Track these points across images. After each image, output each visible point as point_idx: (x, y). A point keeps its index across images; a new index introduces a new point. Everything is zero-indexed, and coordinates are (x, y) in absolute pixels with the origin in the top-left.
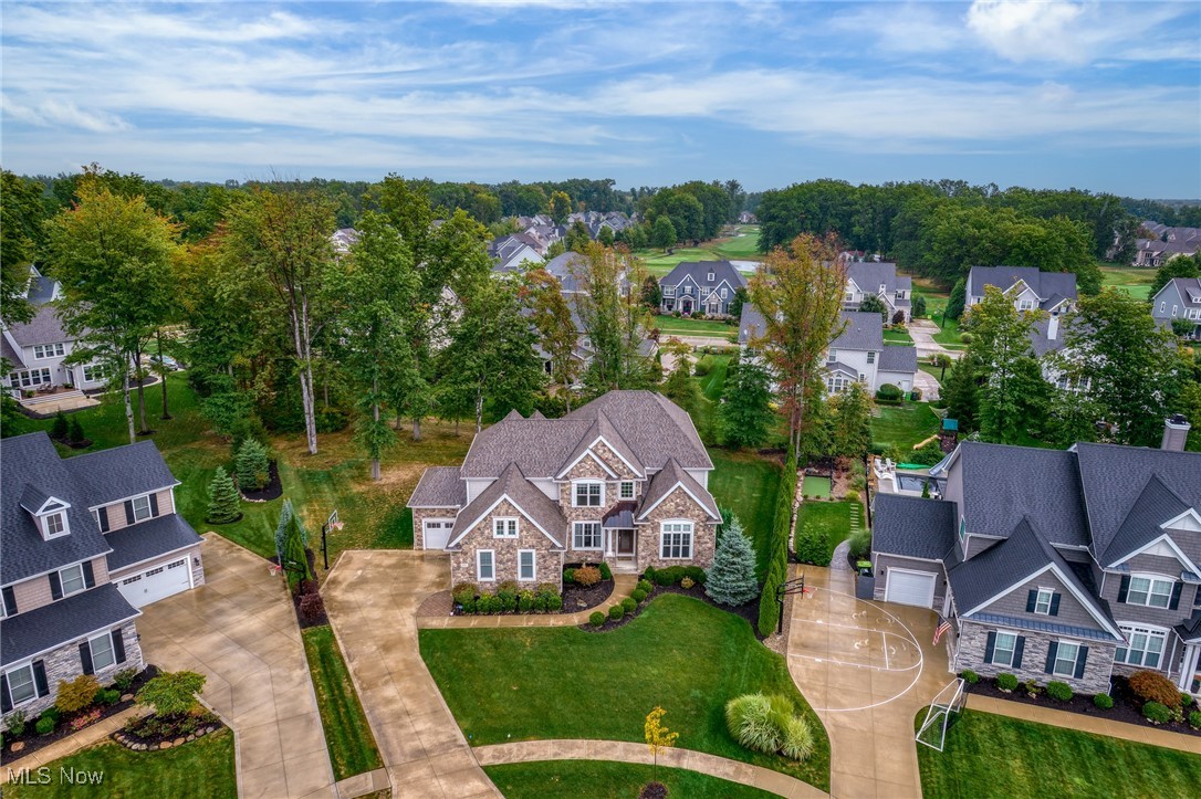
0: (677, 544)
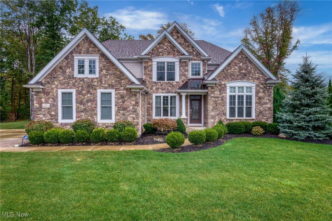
0: (241, 106)
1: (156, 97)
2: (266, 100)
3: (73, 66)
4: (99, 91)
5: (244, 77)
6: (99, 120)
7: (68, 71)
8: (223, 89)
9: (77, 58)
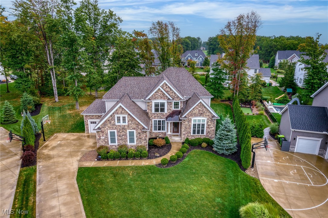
0: (199, 129)
1: (154, 121)
2: (212, 126)
3: (114, 119)
4: (128, 131)
5: (201, 115)
6: (128, 143)
7: (112, 122)
8: (190, 121)
9: (116, 116)
